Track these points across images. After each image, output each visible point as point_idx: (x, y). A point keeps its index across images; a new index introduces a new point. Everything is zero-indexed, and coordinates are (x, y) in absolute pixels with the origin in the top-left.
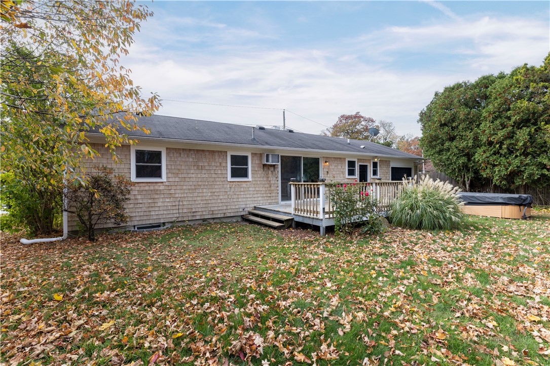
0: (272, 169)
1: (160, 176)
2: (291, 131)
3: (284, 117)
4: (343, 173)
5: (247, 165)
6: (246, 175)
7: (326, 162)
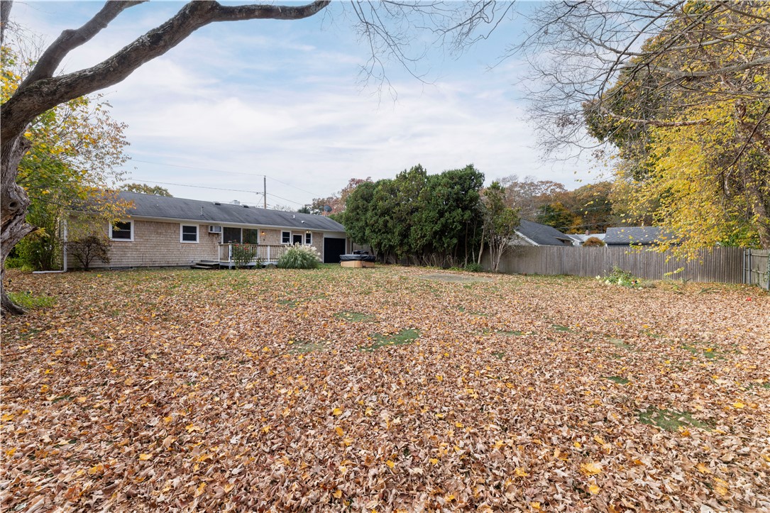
0: (216, 236)
1: (129, 237)
2: (246, 207)
3: (265, 184)
4: (279, 240)
5: (195, 232)
6: (195, 239)
7: (263, 232)
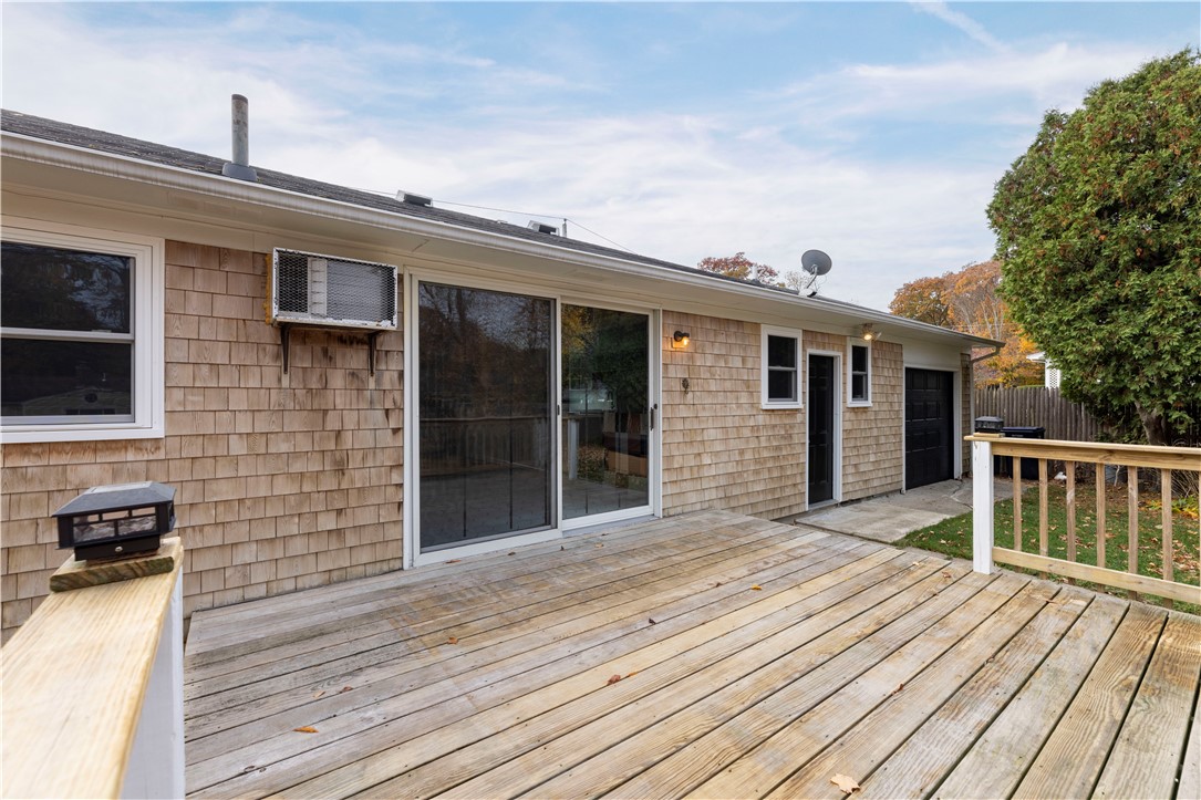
5: (124, 325)
7: (678, 336)
